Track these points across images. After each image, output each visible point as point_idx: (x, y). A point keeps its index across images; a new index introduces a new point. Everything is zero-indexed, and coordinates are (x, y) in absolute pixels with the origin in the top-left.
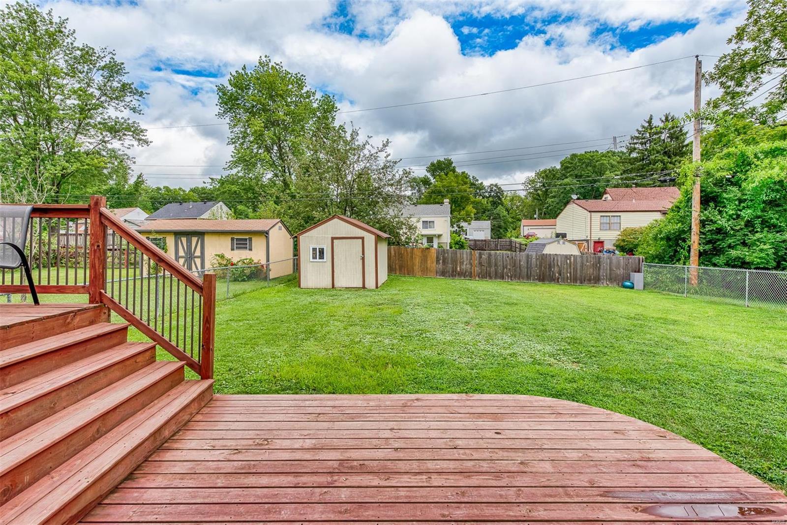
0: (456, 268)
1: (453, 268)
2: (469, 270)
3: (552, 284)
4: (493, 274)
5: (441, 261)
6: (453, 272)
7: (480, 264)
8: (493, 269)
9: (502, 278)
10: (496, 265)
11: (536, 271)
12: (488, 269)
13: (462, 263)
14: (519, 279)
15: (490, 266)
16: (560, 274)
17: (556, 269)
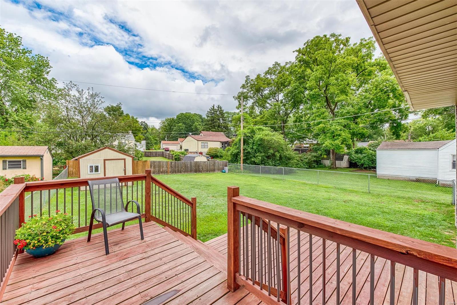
0: (160, 170)
1: (158, 170)
2: (166, 170)
3: (200, 173)
4: (177, 171)
5: (153, 167)
6: (159, 171)
7: (171, 167)
8: (177, 169)
9: (181, 172)
10: (178, 167)
11: (194, 168)
12: (175, 169)
13: (163, 167)
14: (187, 172)
15: (176, 168)
16: (202, 169)
17: (201, 167)
